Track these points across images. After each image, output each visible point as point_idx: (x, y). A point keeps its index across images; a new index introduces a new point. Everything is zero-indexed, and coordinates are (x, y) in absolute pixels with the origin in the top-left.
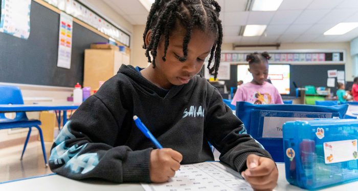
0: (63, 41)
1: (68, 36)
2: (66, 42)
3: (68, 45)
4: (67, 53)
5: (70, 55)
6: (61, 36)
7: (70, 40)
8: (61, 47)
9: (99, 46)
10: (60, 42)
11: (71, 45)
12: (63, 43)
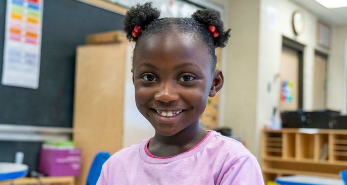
0: (17, 31)
1: (30, 20)
2: (23, 33)
3: (31, 38)
4: (29, 55)
5: (37, 61)
6: (10, 23)
7: (38, 29)
8: (10, 45)
9: (100, 37)
10: (8, 34)
11: (39, 40)
12: (16, 36)
